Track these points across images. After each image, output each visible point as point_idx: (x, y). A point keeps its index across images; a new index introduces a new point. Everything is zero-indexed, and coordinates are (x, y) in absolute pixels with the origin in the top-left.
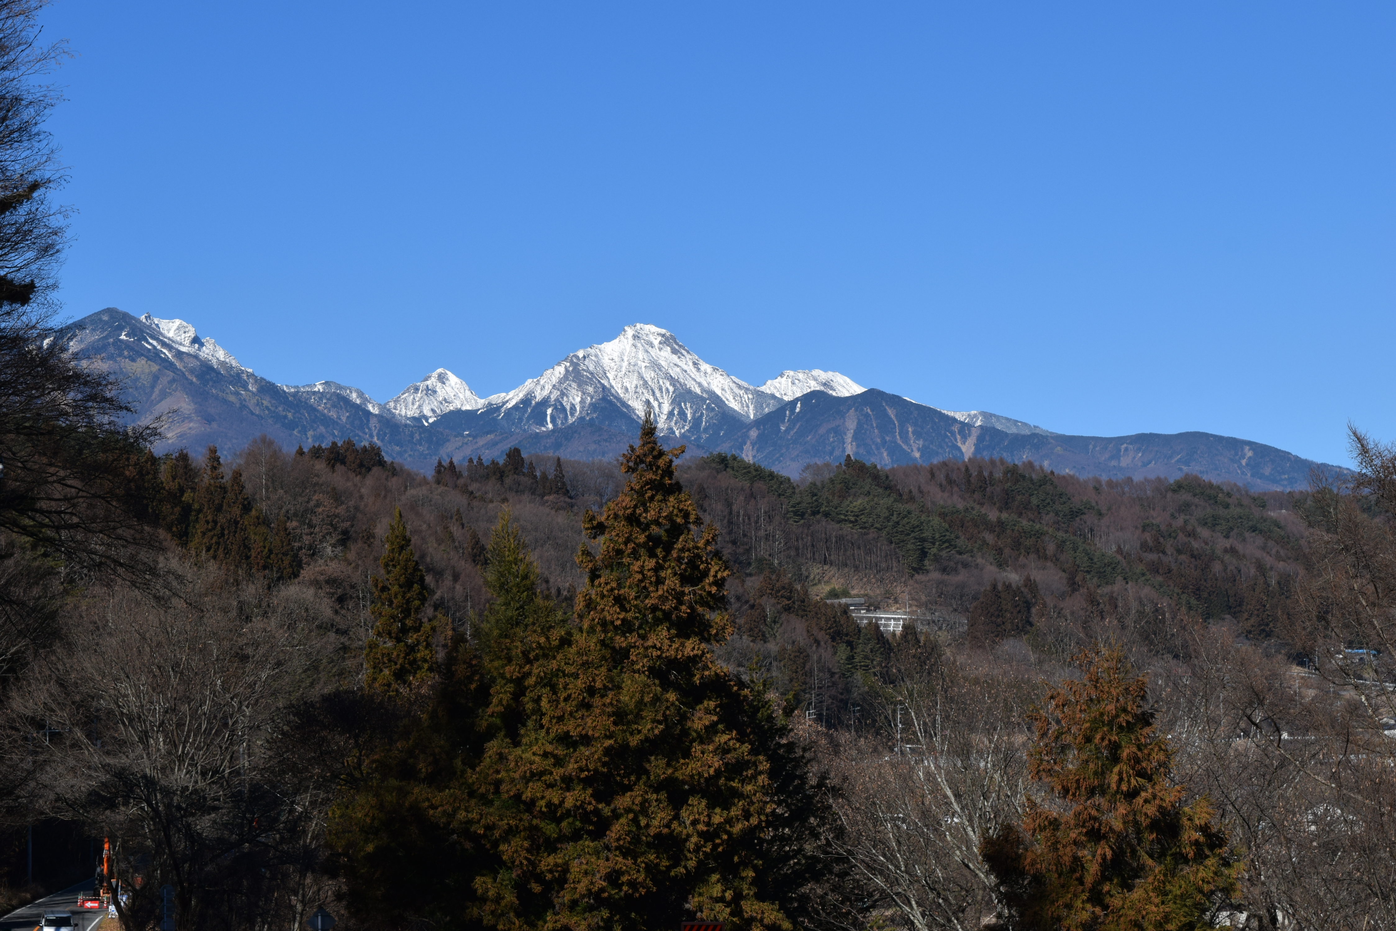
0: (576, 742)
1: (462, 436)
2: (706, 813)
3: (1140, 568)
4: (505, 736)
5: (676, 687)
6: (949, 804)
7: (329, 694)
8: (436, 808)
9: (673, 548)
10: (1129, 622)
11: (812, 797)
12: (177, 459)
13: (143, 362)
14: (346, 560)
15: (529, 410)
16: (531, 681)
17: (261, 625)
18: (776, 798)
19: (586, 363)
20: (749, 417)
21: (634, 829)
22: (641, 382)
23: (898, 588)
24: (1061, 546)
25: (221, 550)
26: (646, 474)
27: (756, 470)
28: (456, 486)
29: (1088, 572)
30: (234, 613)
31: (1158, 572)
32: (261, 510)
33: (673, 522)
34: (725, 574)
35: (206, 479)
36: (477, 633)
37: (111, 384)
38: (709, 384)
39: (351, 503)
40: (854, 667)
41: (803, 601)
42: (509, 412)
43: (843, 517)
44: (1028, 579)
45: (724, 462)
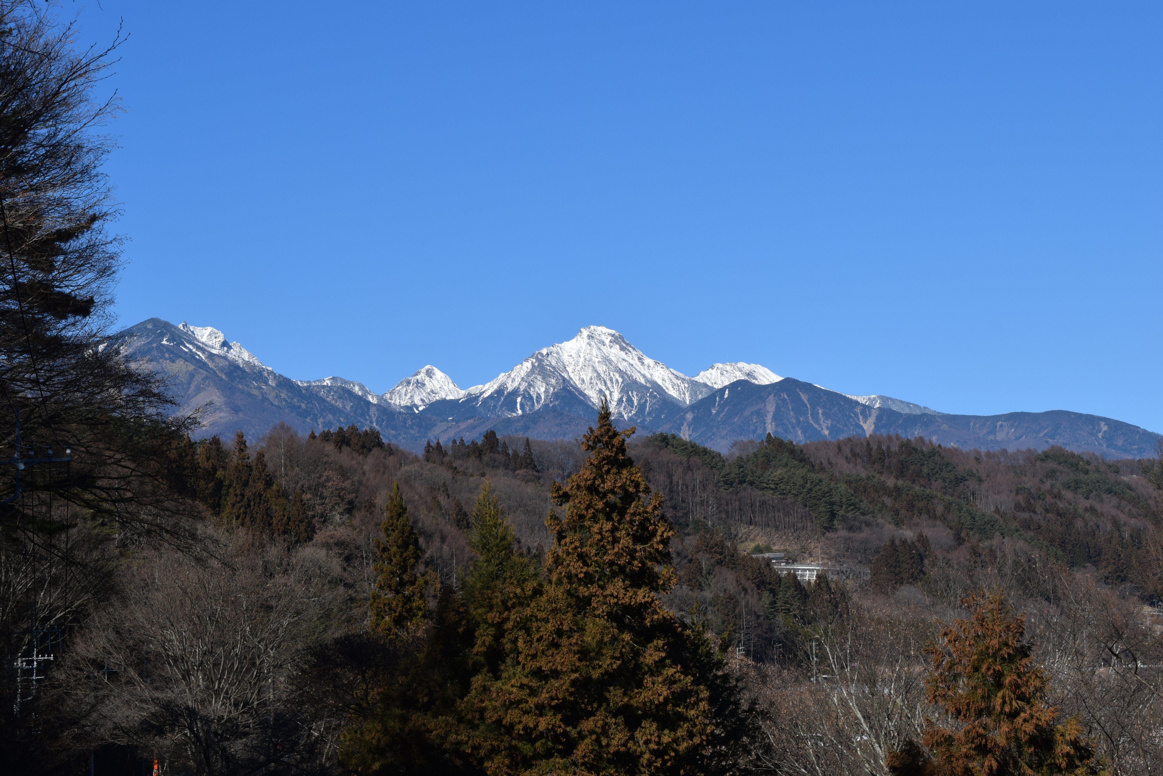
0: (547, 675)
1: (447, 421)
2: (656, 734)
3: (1014, 525)
4: (488, 671)
5: (630, 629)
6: (858, 724)
7: (341, 638)
8: (432, 732)
9: (626, 513)
10: (1007, 570)
11: (745, 720)
12: (210, 443)
13: (182, 363)
14: (352, 526)
15: (502, 399)
16: (509, 625)
17: (283, 581)
18: (714, 721)
19: (549, 359)
20: (685, 402)
21: (597, 748)
22: (595, 375)
23: (812, 544)
24: (948, 507)
25: (248, 518)
26: (603, 451)
27: (692, 447)
28: (442, 463)
29: (971, 529)
30: (260, 571)
31: (1029, 528)
32: (281, 485)
33: (626, 491)
34: (670, 534)
35: (235, 460)
36: (464, 586)
37: (158, 381)
38: (651, 375)
39: (356, 479)
40: (777, 611)
41: (733, 556)
42: (485, 400)
43: (765, 485)
44: (921, 535)
45: (665, 440)
